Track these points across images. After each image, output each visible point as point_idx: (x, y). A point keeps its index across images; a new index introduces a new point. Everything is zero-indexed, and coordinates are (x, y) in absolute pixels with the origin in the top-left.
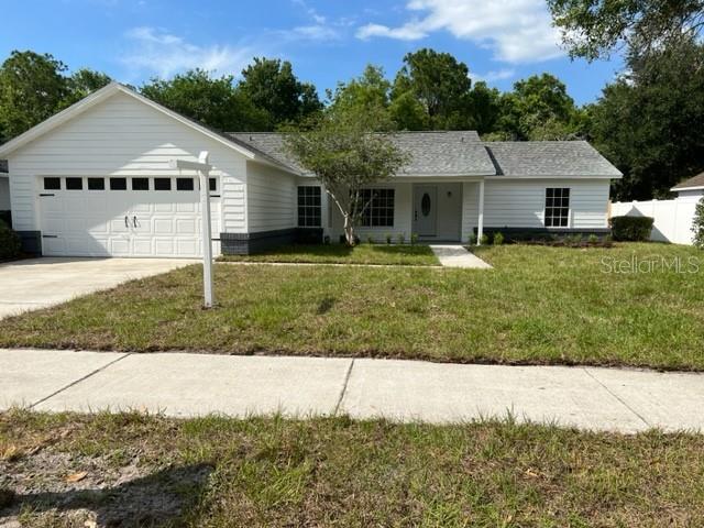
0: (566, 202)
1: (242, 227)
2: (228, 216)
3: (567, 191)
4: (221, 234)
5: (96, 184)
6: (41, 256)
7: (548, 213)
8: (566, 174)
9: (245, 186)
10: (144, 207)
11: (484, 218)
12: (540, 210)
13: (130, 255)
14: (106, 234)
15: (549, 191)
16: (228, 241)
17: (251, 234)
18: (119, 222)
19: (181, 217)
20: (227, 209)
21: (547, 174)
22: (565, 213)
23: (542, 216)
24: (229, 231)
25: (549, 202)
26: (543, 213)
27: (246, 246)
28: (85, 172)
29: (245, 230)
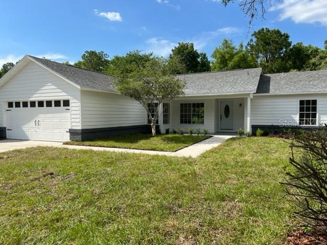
0: (315, 109)
1: (78, 126)
2: (73, 120)
3: (315, 102)
4: (70, 130)
5: (25, 104)
6: (6, 139)
7: (301, 116)
8: (313, 91)
9: (80, 103)
10: (42, 116)
11: (251, 120)
12: (296, 114)
13: (36, 139)
14: (29, 129)
15: (302, 102)
16: (73, 133)
17: (82, 130)
18: (32, 123)
19: (56, 120)
20: (73, 116)
21: (300, 92)
22: (314, 116)
23: (297, 118)
24: (74, 128)
25: (301, 109)
26: (298, 116)
27: (80, 136)
28: (21, 100)
29: (80, 128)
